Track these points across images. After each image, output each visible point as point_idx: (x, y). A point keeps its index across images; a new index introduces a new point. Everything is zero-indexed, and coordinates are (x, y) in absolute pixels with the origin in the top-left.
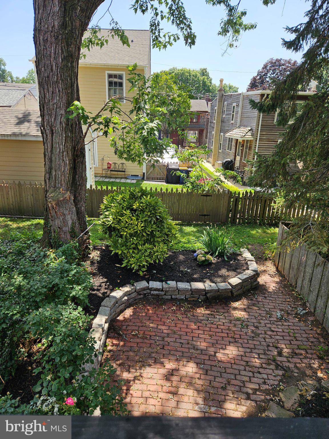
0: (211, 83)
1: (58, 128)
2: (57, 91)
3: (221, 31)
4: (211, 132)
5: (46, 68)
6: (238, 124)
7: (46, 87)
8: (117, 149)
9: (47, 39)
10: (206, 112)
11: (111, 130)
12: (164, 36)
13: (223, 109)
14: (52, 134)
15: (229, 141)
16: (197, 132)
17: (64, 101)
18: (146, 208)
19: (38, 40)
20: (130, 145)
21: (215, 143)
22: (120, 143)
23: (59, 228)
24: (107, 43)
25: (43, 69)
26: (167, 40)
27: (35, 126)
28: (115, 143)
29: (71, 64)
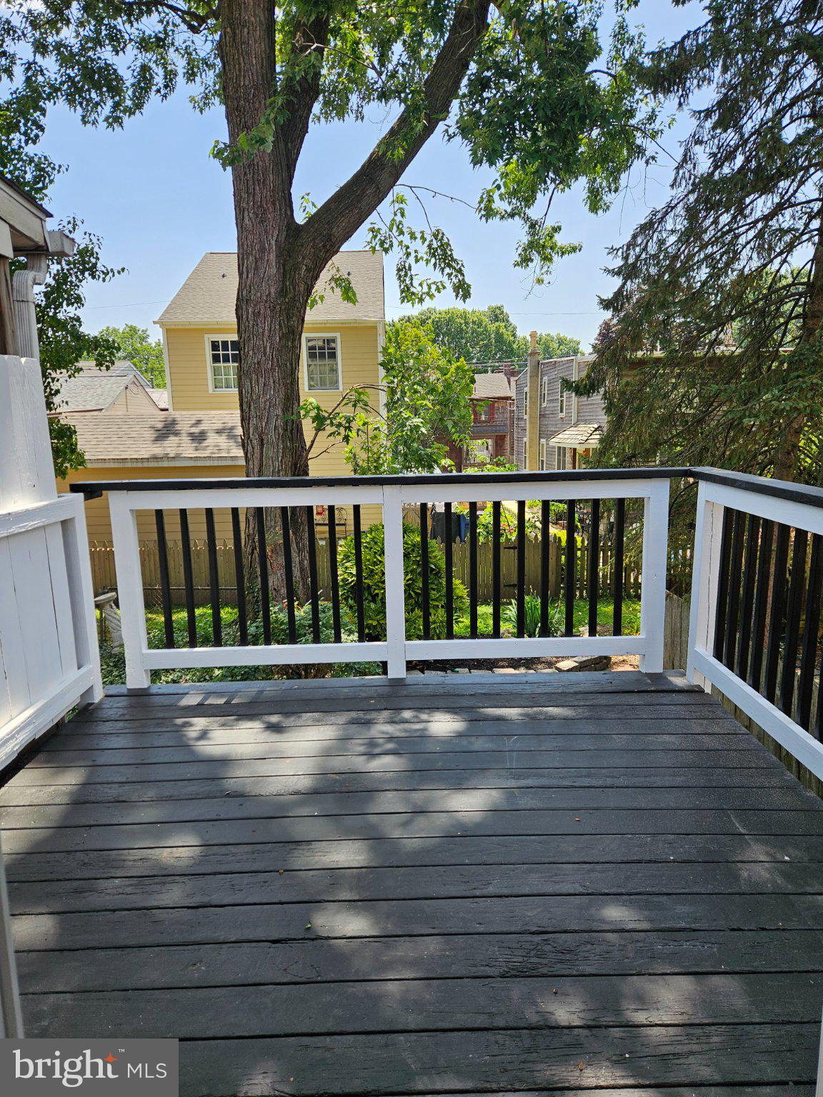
0: (514, 335)
1: (272, 436)
2: (272, 381)
3: (519, 260)
4: (520, 439)
5: (256, 351)
6: (574, 419)
7: (254, 376)
8: (358, 466)
9: (259, 312)
10: (509, 398)
11: (353, 434)
12: (421, 285)
13: (541, 392)
14: (262, 445)
15: (559, 455)
16: (490, 442)
17: (281, 396)
18: (413, 550)
19: (245, 313)
20: (379, 458)
21: (530, 461)
22: (363, 455)
23: (275, 589)
24: (322, 301)
25: (251, 353)
26: (425, 289)
27: (190, 442)
28: (355, 455)
29: (292, 343)
